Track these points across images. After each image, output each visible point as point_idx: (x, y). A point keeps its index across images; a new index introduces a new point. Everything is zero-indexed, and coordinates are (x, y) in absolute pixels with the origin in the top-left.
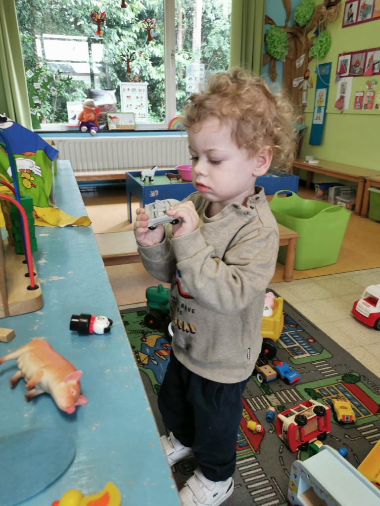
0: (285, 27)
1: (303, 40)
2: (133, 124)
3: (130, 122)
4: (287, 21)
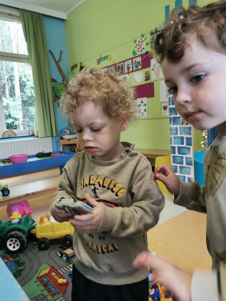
4: (63, 80)
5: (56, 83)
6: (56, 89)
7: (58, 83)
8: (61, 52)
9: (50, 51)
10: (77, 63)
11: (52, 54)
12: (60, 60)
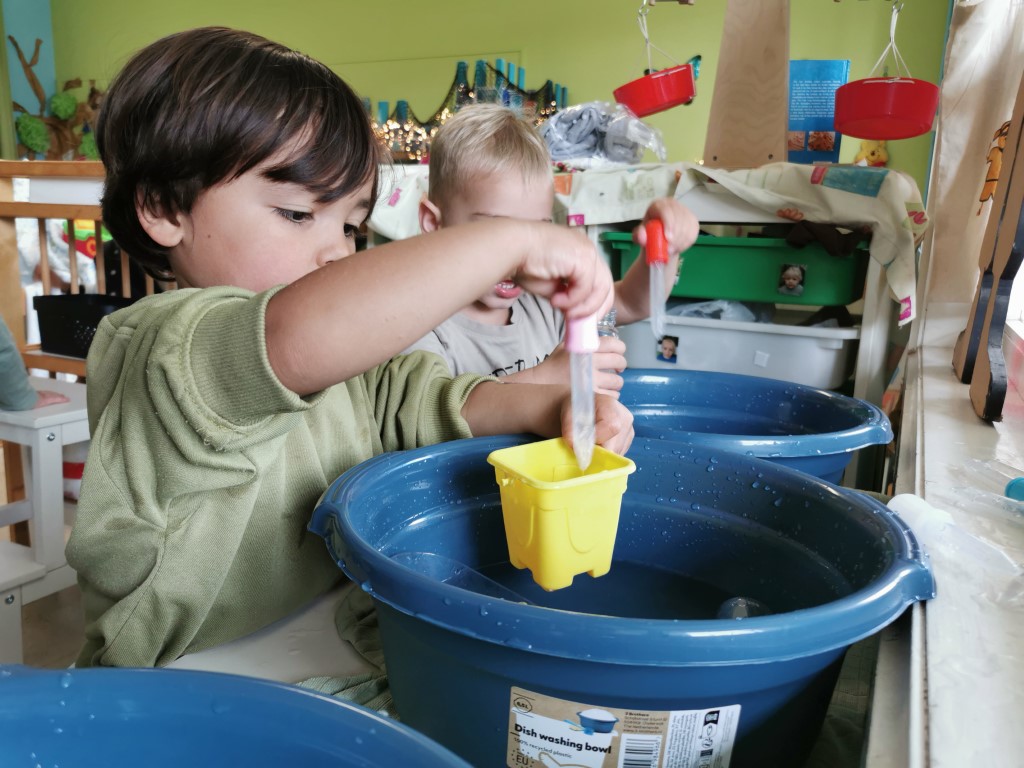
0: (41, 117)
1: (67, 133)
4: (42, 110)
5: (25, 114)
6: (24, 128)
7: (28, 114)
8: (38, 43)
9: (11, 38)
10: (82, 79)
11: (15, 44)
12: (34, 61)
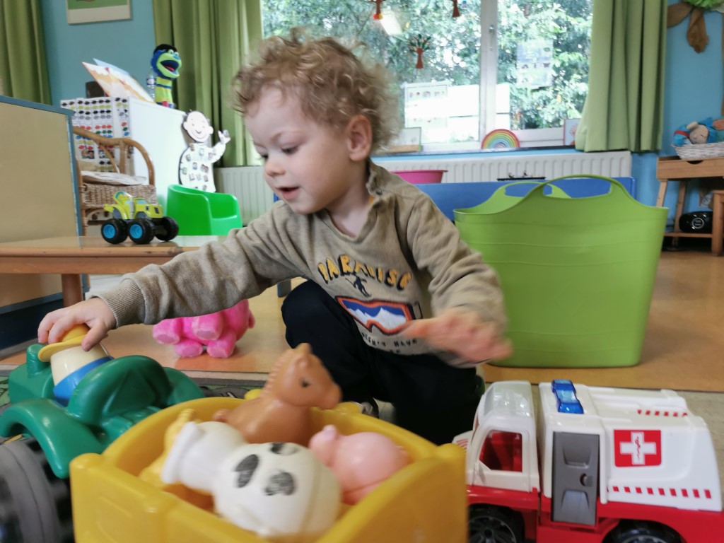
2: (417, 143)
3: (412, 141)
